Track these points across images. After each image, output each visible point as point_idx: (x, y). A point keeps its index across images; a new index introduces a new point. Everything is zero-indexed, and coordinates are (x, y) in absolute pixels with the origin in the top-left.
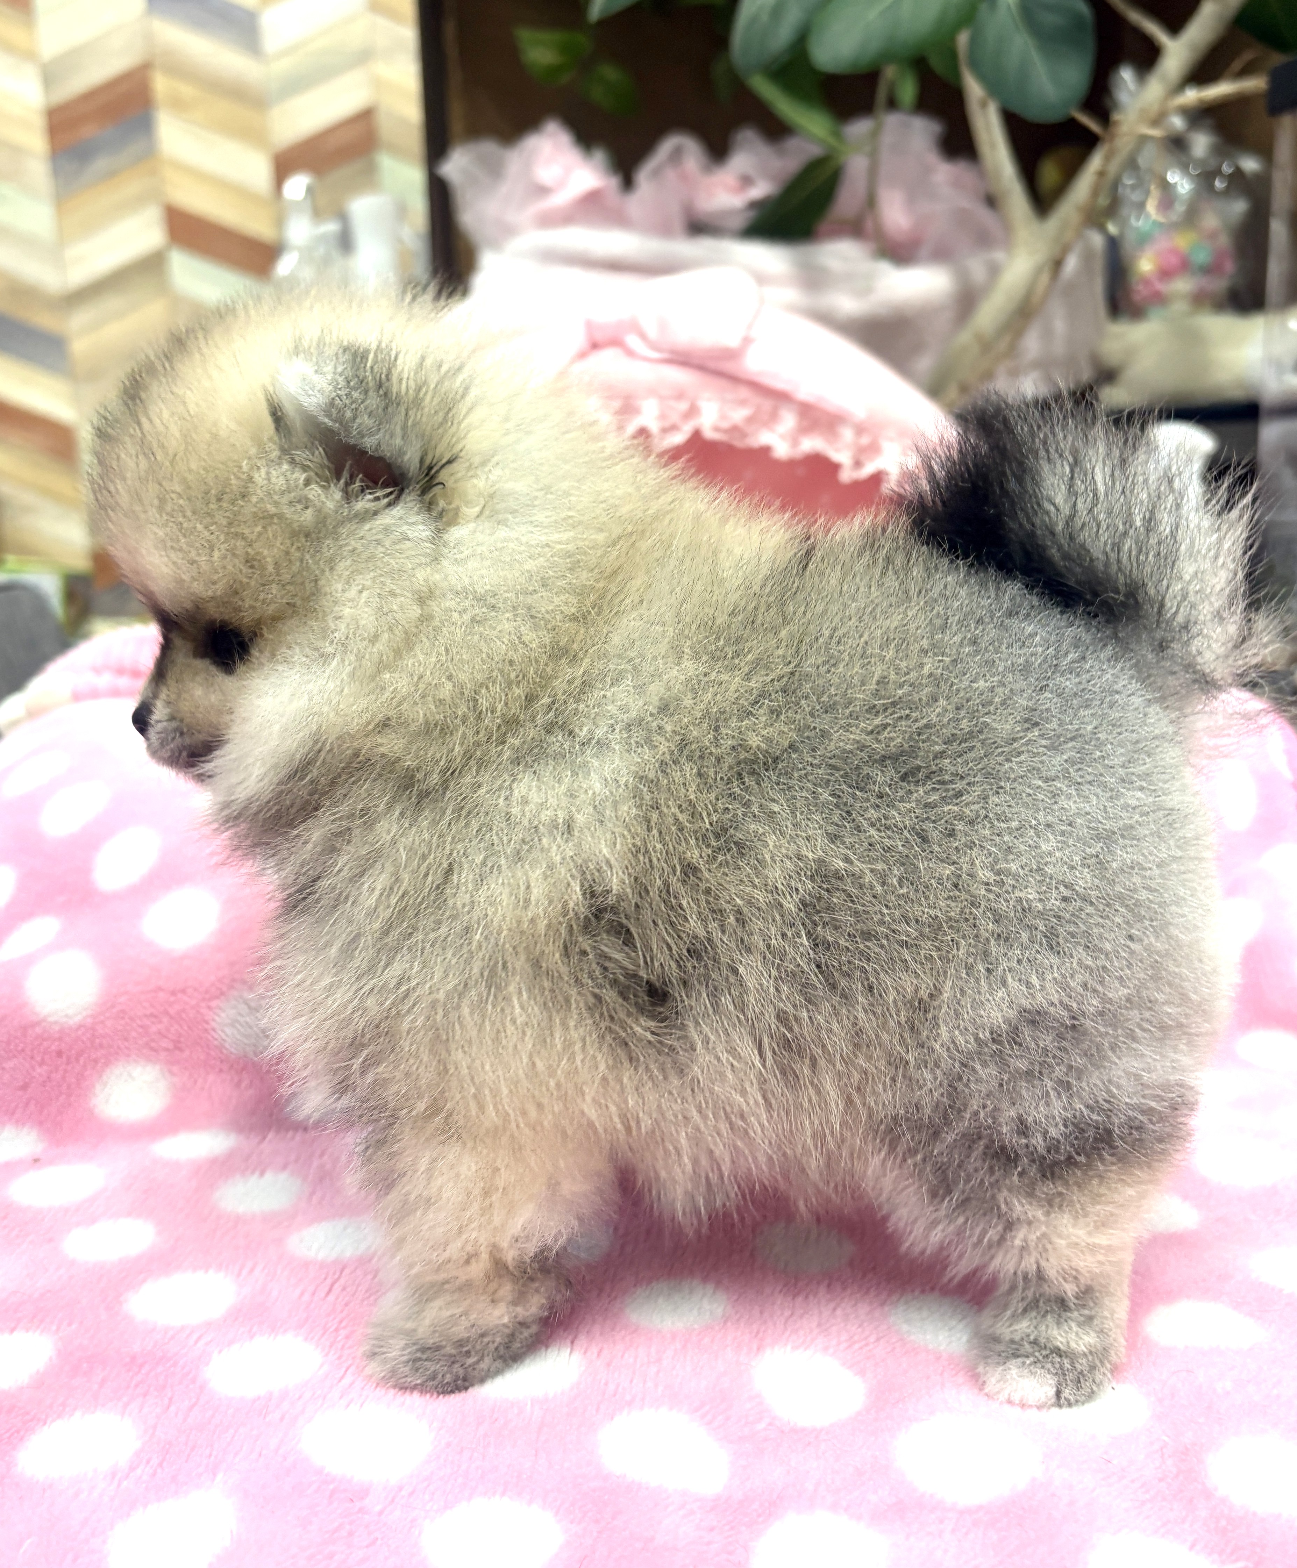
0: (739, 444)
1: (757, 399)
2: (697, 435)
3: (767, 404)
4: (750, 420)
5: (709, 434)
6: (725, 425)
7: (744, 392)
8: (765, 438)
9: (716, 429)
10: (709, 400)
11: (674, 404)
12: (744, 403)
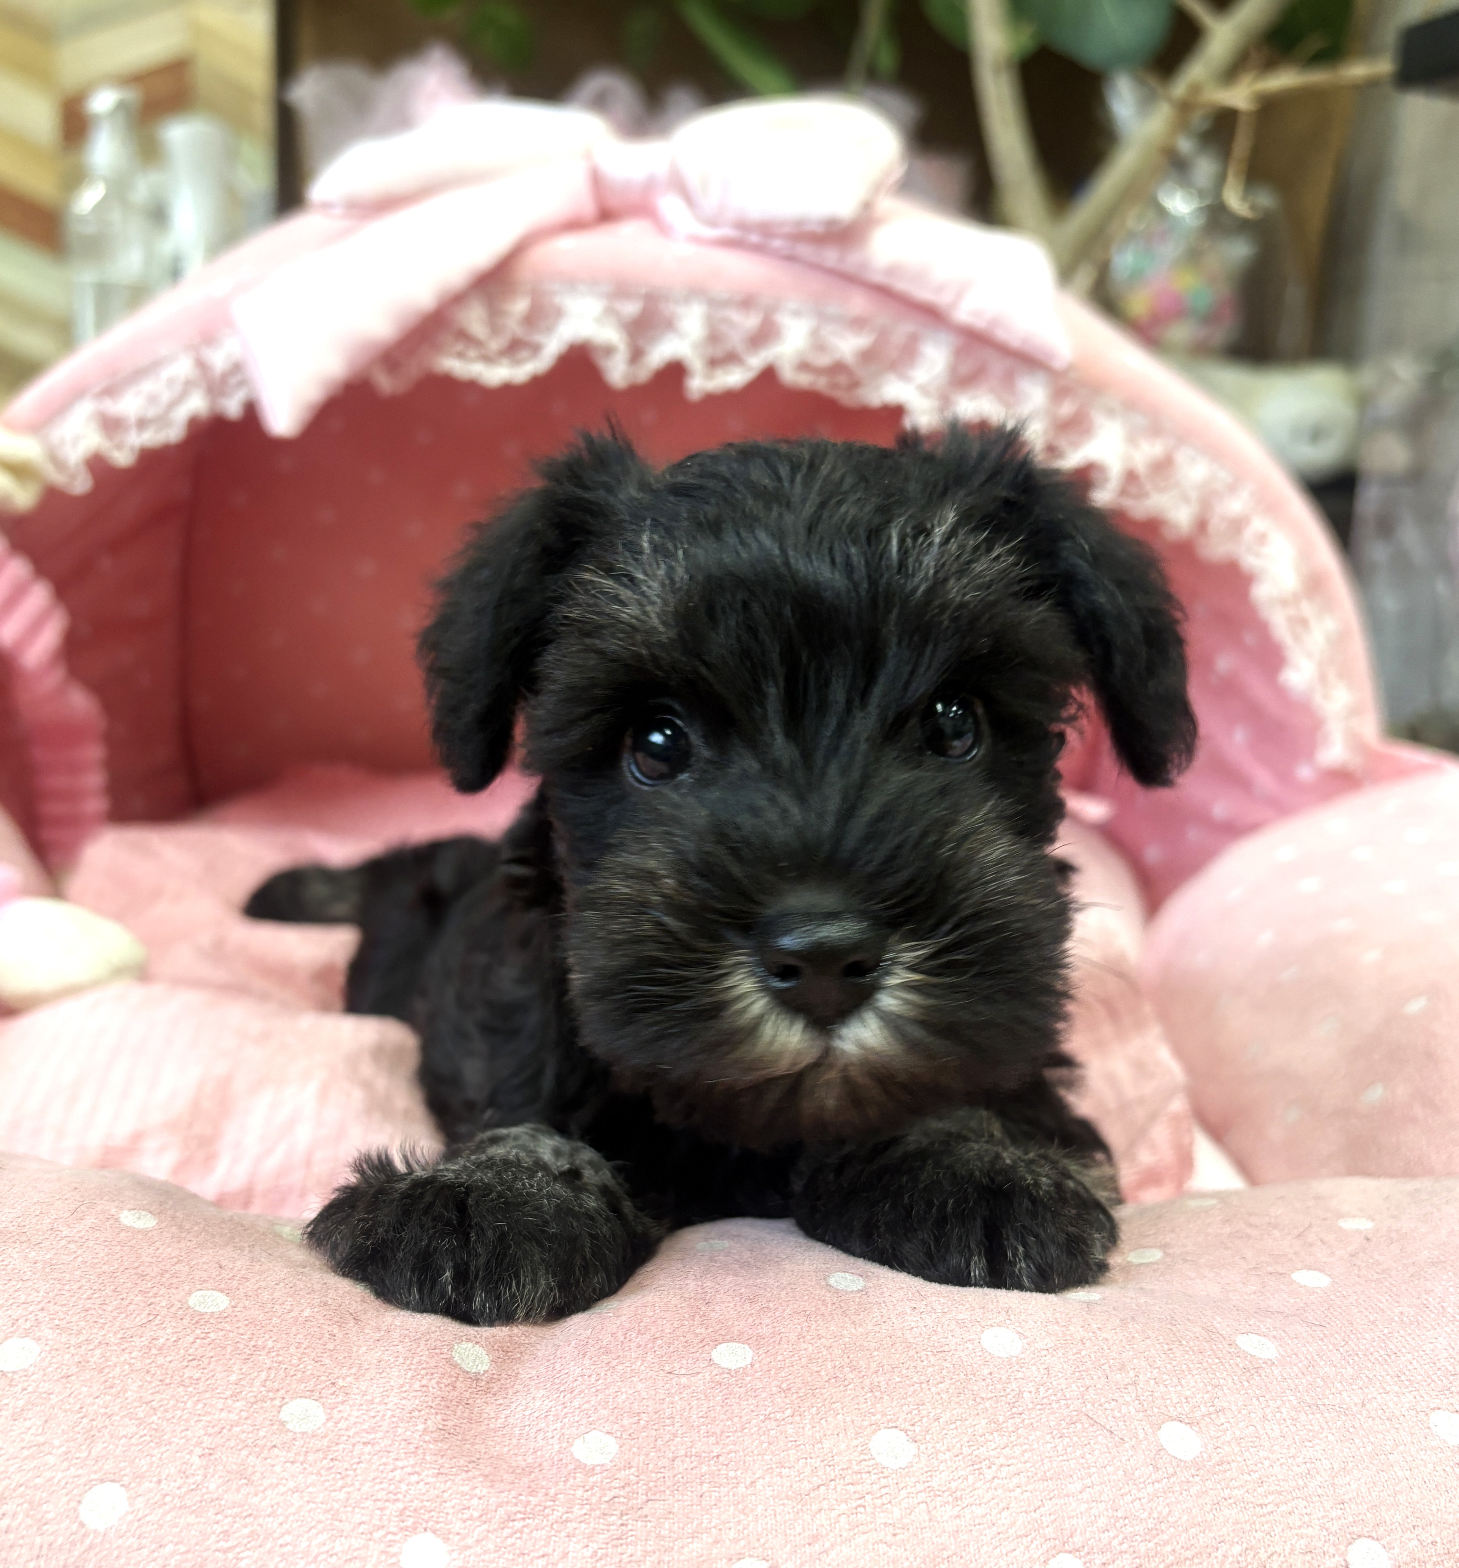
0: (844, 397)
1: (882, 318)
2: (769, 376)
3: (900, 329)
4: (867, 355)
5: (791, 376)
7: (859, 304)
8: (892, 389)
9: (804, 366)
10: (797, 314)
11: (735, 316)
12: (858, 324)
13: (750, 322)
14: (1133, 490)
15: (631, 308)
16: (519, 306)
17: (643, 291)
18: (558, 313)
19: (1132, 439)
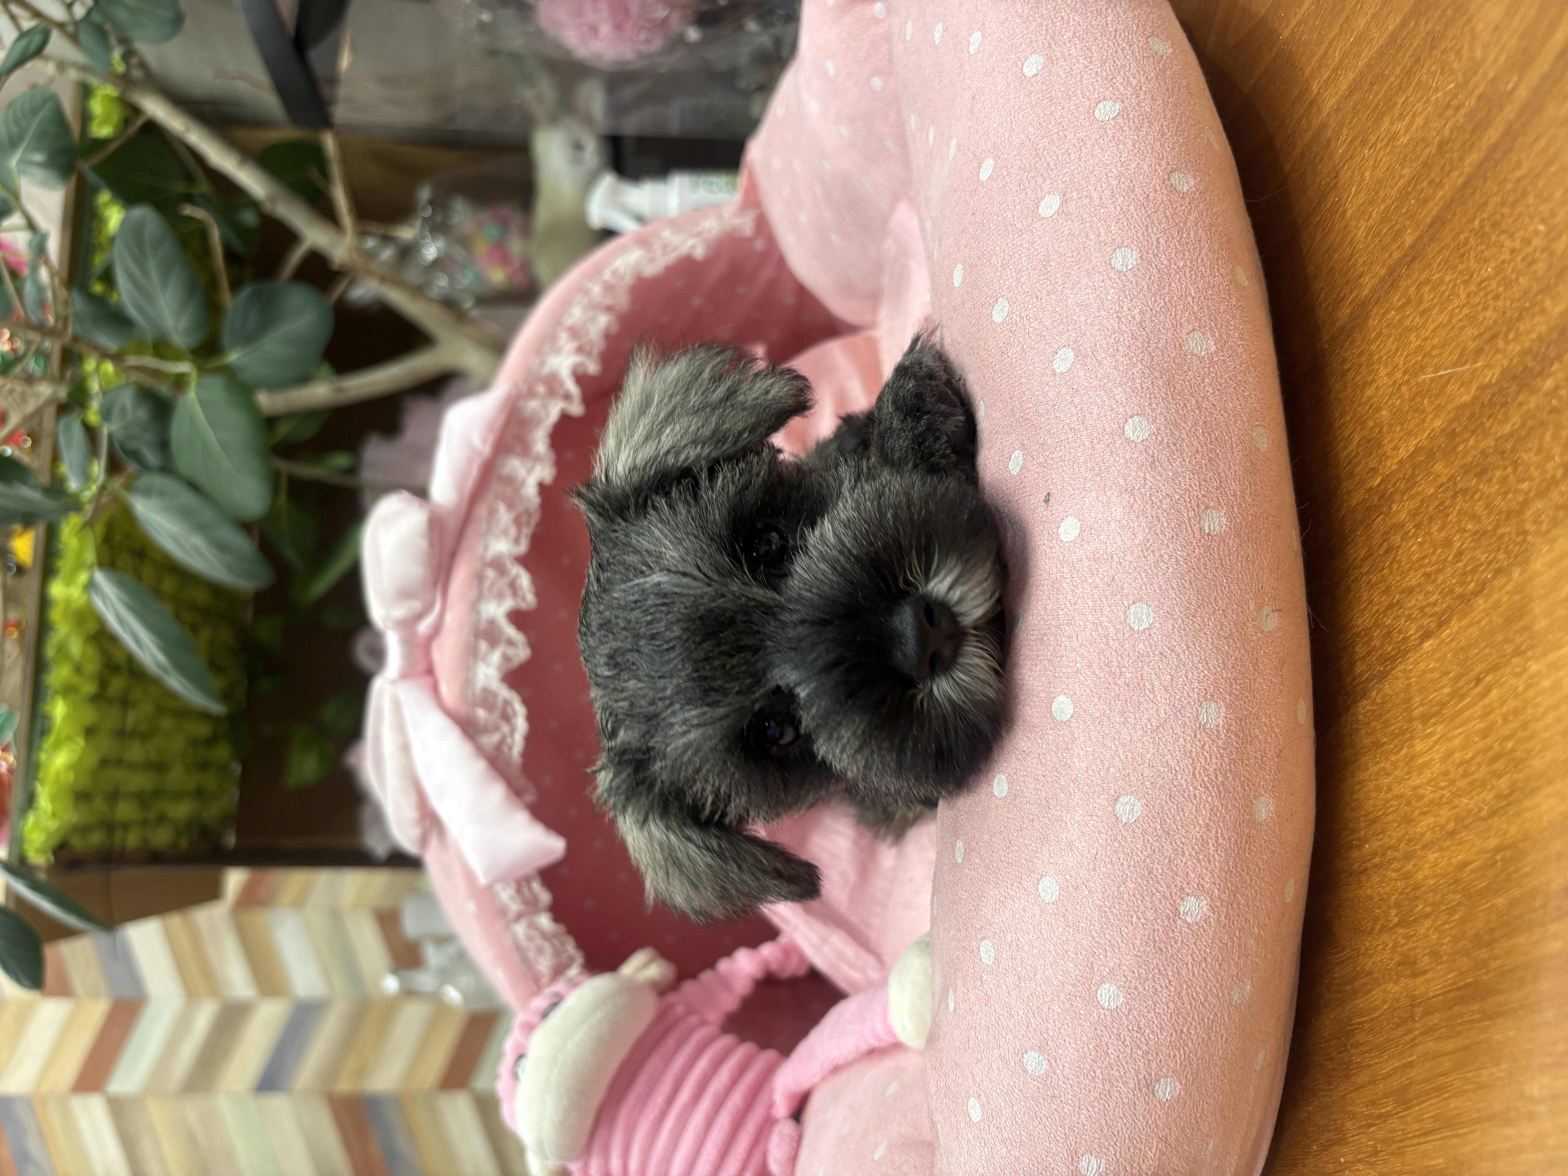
0: (536, 517)
1: (490, 497)
2: (523, 560)
3: (496, 487)
4: (510, 506)
5: (523, 547)
6: (513, 531)
7: (481, 511)
8: (531, 491)
9: (517, 541)
10: (486, 547)
11: (487, 584)
12: (492, 512)
13: (491, 574)
14: (587, 348)
15: (483, 646)
16: (481, 713)
17: (472, 639)
18: (486, 691)
19: (558, 351)
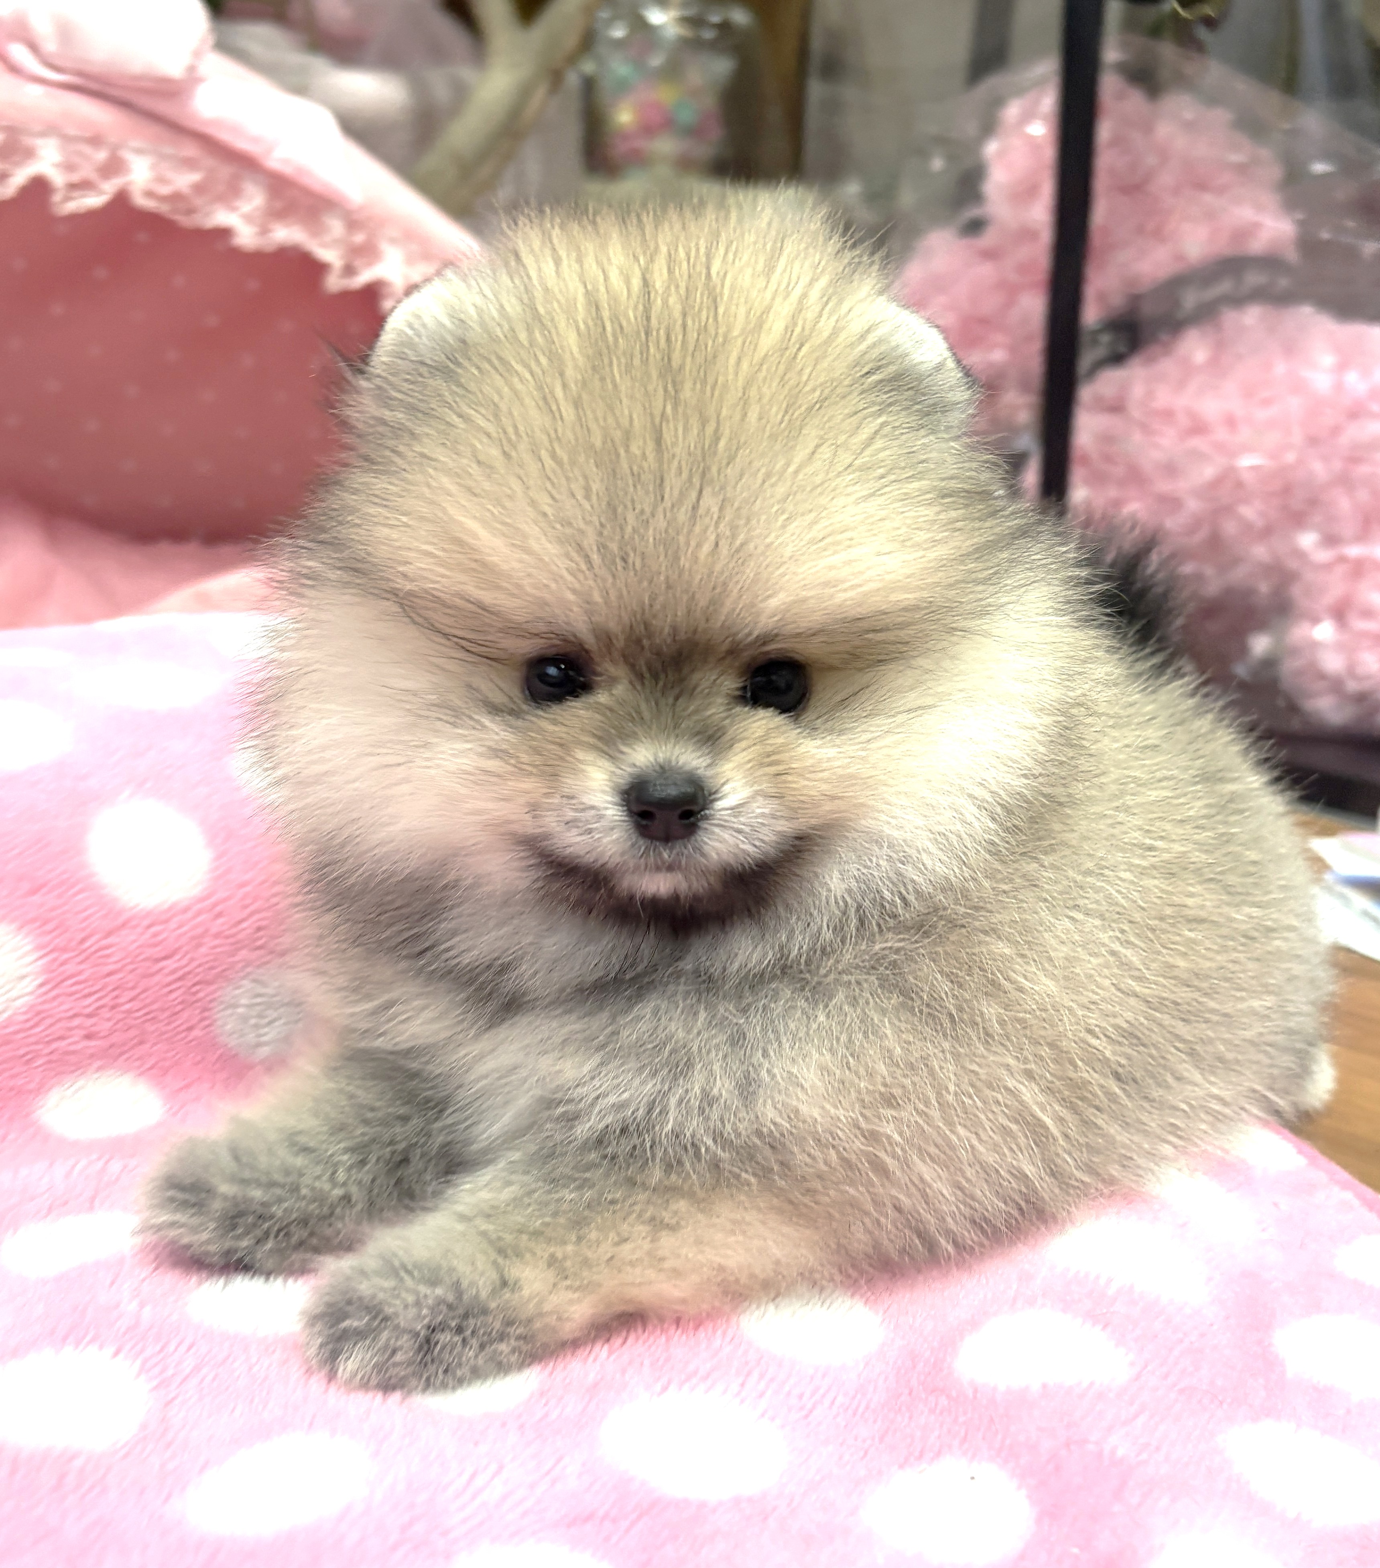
0: (185, 221)
1: (209, 162)
2: (121, 199)
3: (225, 171)
4: (199, 188)
5: (140, 201)
6: (165, 190)
7: (190, 150)
8: (222, 217)
9: (150, 194)
10: (139, 151)
11: (87, 149)
12: (189, 164)
13: (101, 155)
19: (409, 261)
